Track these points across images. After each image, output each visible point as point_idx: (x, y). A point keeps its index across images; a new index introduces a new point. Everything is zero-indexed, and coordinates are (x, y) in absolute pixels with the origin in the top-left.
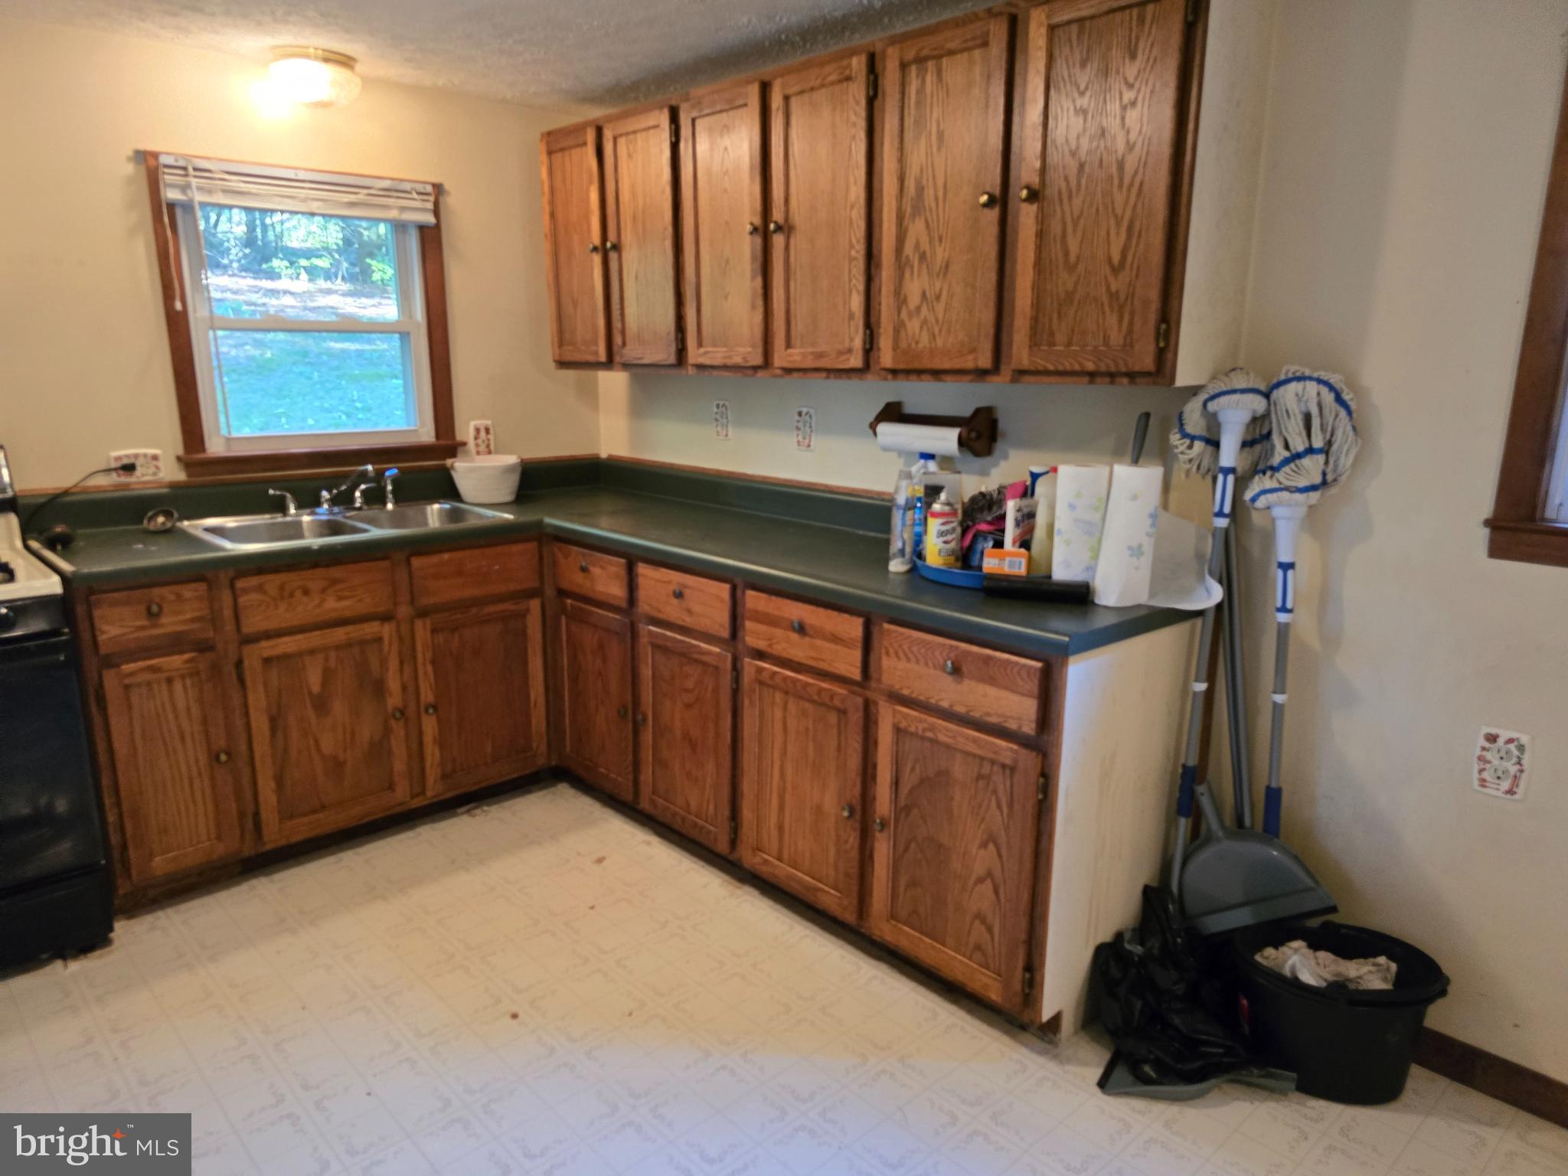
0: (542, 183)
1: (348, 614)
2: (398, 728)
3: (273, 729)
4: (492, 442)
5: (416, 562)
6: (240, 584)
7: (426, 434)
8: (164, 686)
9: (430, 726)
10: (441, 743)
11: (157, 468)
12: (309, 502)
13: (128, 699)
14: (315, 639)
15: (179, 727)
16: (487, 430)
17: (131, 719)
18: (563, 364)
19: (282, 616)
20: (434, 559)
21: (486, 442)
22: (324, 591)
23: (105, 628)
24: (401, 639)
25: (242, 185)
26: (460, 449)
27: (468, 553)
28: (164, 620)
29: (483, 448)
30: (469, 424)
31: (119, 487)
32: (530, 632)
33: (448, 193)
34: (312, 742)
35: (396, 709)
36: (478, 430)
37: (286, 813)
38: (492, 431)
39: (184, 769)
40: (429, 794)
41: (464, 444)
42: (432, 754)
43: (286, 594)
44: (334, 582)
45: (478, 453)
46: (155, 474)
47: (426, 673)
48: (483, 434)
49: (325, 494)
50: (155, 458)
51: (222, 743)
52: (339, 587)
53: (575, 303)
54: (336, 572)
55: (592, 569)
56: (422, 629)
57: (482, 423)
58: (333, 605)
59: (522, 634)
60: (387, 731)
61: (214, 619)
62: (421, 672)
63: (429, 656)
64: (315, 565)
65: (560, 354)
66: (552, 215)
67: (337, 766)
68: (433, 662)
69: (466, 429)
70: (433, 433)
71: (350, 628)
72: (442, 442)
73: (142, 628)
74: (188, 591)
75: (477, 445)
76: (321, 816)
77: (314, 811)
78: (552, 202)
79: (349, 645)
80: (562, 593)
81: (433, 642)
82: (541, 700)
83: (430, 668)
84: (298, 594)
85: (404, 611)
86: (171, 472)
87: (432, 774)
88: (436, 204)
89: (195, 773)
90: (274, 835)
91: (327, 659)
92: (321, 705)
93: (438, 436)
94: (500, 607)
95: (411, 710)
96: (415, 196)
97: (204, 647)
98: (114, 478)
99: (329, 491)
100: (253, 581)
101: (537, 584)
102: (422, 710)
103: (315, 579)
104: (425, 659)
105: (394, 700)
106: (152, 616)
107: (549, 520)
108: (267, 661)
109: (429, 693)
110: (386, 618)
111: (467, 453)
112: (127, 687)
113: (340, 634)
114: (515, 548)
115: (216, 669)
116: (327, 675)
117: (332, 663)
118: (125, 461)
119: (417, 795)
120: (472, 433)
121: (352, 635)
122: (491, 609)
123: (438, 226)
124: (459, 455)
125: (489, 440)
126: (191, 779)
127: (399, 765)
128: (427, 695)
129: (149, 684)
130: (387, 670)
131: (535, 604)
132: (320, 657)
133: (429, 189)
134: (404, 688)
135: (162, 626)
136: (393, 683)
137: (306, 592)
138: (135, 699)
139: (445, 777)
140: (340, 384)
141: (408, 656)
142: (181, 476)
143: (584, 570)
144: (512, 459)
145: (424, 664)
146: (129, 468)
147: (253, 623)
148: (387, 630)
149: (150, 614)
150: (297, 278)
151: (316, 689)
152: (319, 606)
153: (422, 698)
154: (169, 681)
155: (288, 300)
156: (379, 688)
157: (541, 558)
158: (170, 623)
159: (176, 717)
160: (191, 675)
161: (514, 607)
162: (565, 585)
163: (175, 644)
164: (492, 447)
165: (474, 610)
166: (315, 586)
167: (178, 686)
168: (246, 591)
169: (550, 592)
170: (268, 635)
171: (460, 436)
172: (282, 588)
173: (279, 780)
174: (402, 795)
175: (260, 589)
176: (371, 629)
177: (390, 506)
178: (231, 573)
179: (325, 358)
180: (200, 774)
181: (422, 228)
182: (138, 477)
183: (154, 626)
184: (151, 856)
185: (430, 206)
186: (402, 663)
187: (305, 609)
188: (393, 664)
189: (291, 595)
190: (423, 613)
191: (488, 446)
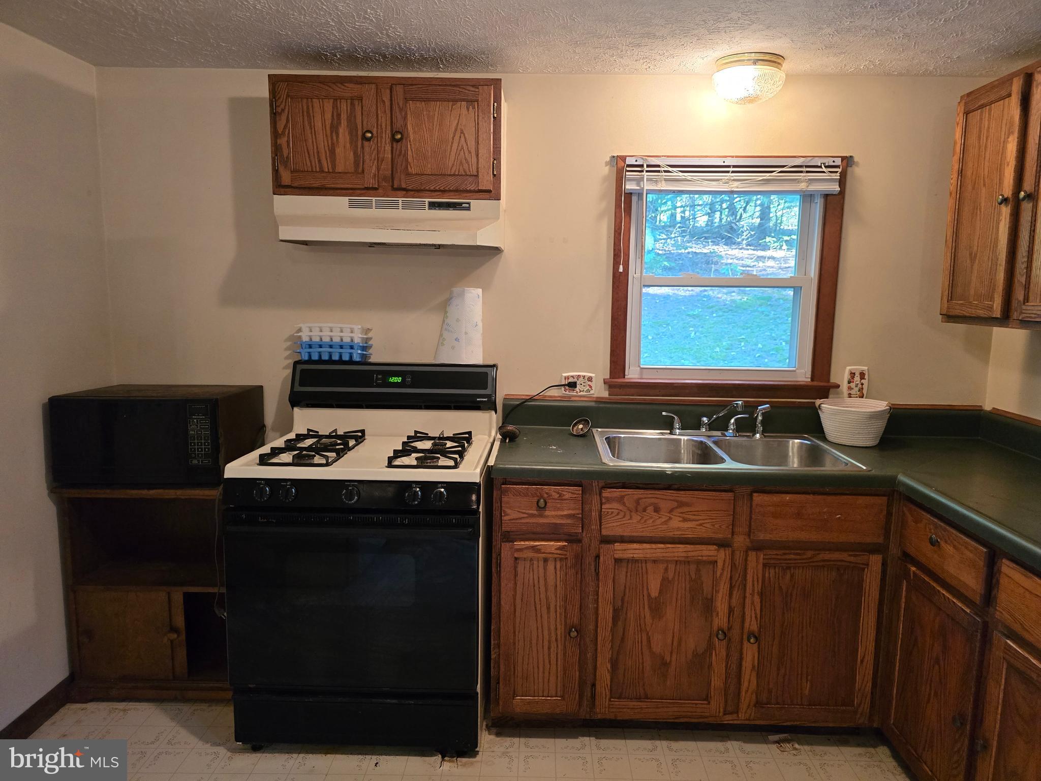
0: (955, 143)
1: (690, 535)
2: (720, 647)
3: (615, 619)
4: (865, 387)
5: (758, 498)
6: (607, 493)
7: (803, 375)
8: (541, 563)
9: (750, 653)
10: (759, 671)
11: (590, 387)
12: (691, 424)
13: (515, 568)
14: (658, 551)
15: (547, 598)
16: (862, 375)
17: (516, 584)
18: (950, 317)
19: (633, 525)
20: (776, 498)
21: (860, 386)
22: (671, 511)
23: (508, 511)
24: (733, 566)
25: (681, 174)
26: (832, 391)
27: (810, 497)
28: (547, 513)
29: (855, 391)
30: (845, 368)
31: (563, 399)
32: (866, 585)
33: (857, 164)
34: (645, 638)
35: (720, 629)
36: (853, 375)
37: (616, 693)
38: (866, 377)
39: (546, 633)
40: (742, 716)
41: (838, 386)
42: (749, 680)
43: (640, 508)
44: (681, 504)
45: (850, 396)
46: (588, 391)
47: (753, 603)
48: (857, 378)
49: (705, 420)
50: (590, 379)
51: (576, 620)
52: (686, 509)
53: (973, 258)
54: (684, 496)
55: (942, 544)
56: (755, 561)
57: (858, 368)
58: (677, 525)
59: (858, 587)
60: (710, 647)
61: (583, 519)
62: (748, 601)
63: (758, 588)
64: (669, 488)
65: (948, 308)
66: (961, 172)
67: (663, 665)
68: (761, 594)
69: (840, 374)
70: (809, 375)
71: (689, 547)
72: (815, 383)
73: (532, 516)
74: (570, 492)
75: (850, 388)
76: (643, 705)
77: (639, 699)
78: (962, 160)
79: (687, 562)
80: (907, 557)
81: (764, 576)
82: (870, 659)
83: (757, 599)
84: (650, 509)
85: (740, 541)
86: (599, 391)
87: (747, 698)
88: (843, 176)
89: (553, 639)
90: (604, 708)
91: (666, 569)
92: (657, 607)
93: (812, 379)
94: (836, 556)
95: (735, 633)
96: (824, 169)
97: (573, 539)
98: (561, 392)
99: (709, 418)
100: (617, 493)
101: (881, 540)
102: (745, 637)
103: (666, 499)
104: (753, 590)
105: (720, 619)
106: (541, 509)
107: (902, 478)
108: (618, 561)
109: (754, 622)
110: (722, 544)
111: (839, 395)
112: (516, 559)
113: (680, 550)
114: (861, 500)
115: (579, 559)
116: (665, 583)
117: (670, 575)
118: (571, 380)
119: (731, 713)
120: (847, 376)
121: (690, 554)
122: (827, 556)
123: (842, 193)
124: (830, 396)
125: (862, 384)
126: (549, 642)
127: (717, 682)
128: (752, 624)
129: (531, 560)
130: (717, 592)
131: (876, 560)
132: (662, 567)
133: (838, 162)
134: (731, 610)
135: (547, 517)
136: (721, 606)
137: (657, 510)
138: (520, 569)
139: (758, 704)
140: (787, 320)
141: (737, 583)
142: (605, 394)
143: (933, 543)
144: (881, 405)
145: (752, 595)
146: (572, 385)
147: (612, 527)
148: (722, 556)
149: (539, 508)
150: (781, 248)
151: (654, 593)
152: (665, 523)
153: (747, 624)
154: (546, 560)
155: (771, 263)
156: (708, 607)
157: (889, 514)
158: (552, 516)
159: (546, 591)
160: (561, 559)
161: (852, 559)
162: (912, 551)
163: (553, 533)
164: (865, 392)
165: (809, 554)
166: (665, 505)
167: (551, 566)
168: (609, 500)
169: (894, 551)
170: (622, 540)
171: (834, 379)
172: (637, 502)
173: (614, 664)
174: (714, 709)
175: (621, 500)
176: (708, 552)
177: (758, 436)
178: (602, 484)
179: (781, 301)
180: (556, 640)
181: (827, 196)
182: (577, 392)
183: (541, 516)
184: (515, 695)
185: (837, 176)
186: (731, 587)
187: (652, 525)
188: (724, 588)
189: (645, 510)
190: (758, 547)
191: (861, 390)
